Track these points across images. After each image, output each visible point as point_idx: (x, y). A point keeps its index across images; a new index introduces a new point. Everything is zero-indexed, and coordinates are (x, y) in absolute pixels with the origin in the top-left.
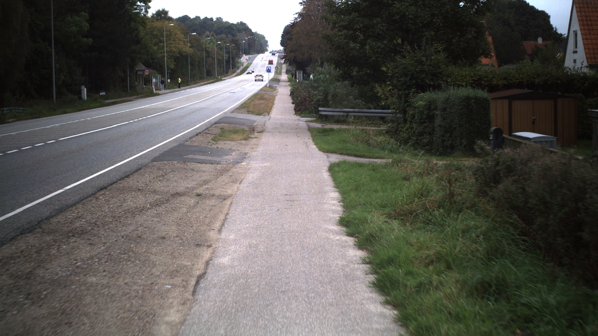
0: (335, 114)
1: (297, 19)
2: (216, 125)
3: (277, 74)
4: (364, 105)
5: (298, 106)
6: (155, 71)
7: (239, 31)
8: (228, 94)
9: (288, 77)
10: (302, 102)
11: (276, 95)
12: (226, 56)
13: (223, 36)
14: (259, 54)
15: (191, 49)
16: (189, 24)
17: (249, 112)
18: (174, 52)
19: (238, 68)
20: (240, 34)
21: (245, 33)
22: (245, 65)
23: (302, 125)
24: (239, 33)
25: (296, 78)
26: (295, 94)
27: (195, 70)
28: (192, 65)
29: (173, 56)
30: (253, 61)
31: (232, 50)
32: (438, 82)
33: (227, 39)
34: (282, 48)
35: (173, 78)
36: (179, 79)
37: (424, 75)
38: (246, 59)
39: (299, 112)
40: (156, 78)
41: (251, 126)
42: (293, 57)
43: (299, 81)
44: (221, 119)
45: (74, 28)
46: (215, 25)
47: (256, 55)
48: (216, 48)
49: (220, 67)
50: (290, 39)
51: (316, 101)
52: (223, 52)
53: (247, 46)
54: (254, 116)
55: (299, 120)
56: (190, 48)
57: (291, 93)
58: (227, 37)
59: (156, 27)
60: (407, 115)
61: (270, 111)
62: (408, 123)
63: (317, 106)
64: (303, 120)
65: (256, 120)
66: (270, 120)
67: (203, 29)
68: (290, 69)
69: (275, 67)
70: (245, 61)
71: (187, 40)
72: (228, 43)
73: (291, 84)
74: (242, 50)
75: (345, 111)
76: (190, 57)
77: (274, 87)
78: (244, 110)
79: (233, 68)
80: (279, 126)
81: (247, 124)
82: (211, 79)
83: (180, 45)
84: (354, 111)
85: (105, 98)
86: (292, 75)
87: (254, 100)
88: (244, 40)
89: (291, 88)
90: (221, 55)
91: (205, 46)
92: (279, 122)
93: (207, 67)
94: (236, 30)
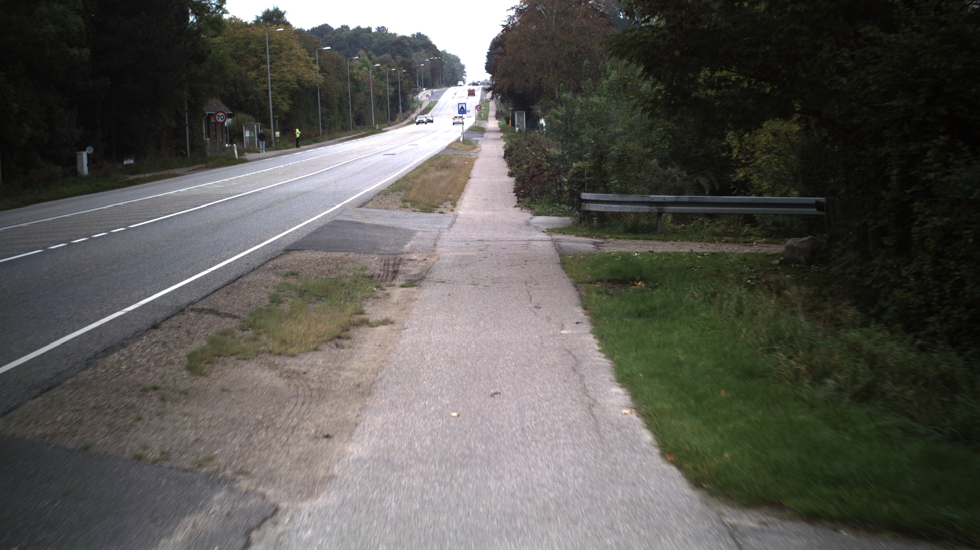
0: (627, 209)
1: (514, 19)
2: (282, 260)
3: (480, 120)
4: (687, 179)
5: (523, 184)
6: (250, 117)
7: (416, 48)
9: (499, 123)
10: (533, 176)
11: (476, 159)
12: (390, 90)
13: (387, 56)
14: (450, 87)
15: (320, 76)
16: (330, 38)
17: (406, 203)
18: (288, 82)
19: (413, 110)
20: (418, 53)
21: (426, 52)
22: (424, 106)
24: (416, 52)
25: (513, 125)
26: (513, 155)
27: (332, 114)
28: (325, 104)
29: (287, 89)
30: (439, 99)
31: (402, 79)
33: (393, 61)
34: (488, 76)
35: (287, 131)
36: (297, 130)
38: (427, 96)
39: (527, 200)
40: (252, 130)
41: (395, 255)
42: (508, 85)
43: (519, 129)
44: (316, 232)
45: (51, 26)
46: (376, 40)
47: (445, 89)
48: (372, 76)
49: (381, 109)
50: (501, 53)
52: (386, 82)
53: (429, 74)
55: (528, 224)
56: (319, 73)
57: (505, 151)
58: (393, 58)
60: (915, 229)
62: (921, 255)
63: (575, 187)
64: (542, 227)
65: (415, 229)
66: (451, 229)
67: (353, 46)
68: (504, 110)
69: (478, 104)
70: (424, 98)
71: (312, 59)
72: (393, 67)
73: (506, 135)
74: (420, 80)
75: (655, 200)
76: (320, 90)
77: (474, 143)
78: (396, 196)
79: (403, 111)
80: (474, 253)
81: (386, 246)
82: (362, 131)
83: (299, 68)
84: (679, 200)
85: (130, 170)
86: (507, 120)
87: (428, 169)
88: (423, 63)
89: (505, 143)
90: (381, 87)
91: (351, 71)
92: (475, 236)
93: (356, 109)
94: (410, 47)
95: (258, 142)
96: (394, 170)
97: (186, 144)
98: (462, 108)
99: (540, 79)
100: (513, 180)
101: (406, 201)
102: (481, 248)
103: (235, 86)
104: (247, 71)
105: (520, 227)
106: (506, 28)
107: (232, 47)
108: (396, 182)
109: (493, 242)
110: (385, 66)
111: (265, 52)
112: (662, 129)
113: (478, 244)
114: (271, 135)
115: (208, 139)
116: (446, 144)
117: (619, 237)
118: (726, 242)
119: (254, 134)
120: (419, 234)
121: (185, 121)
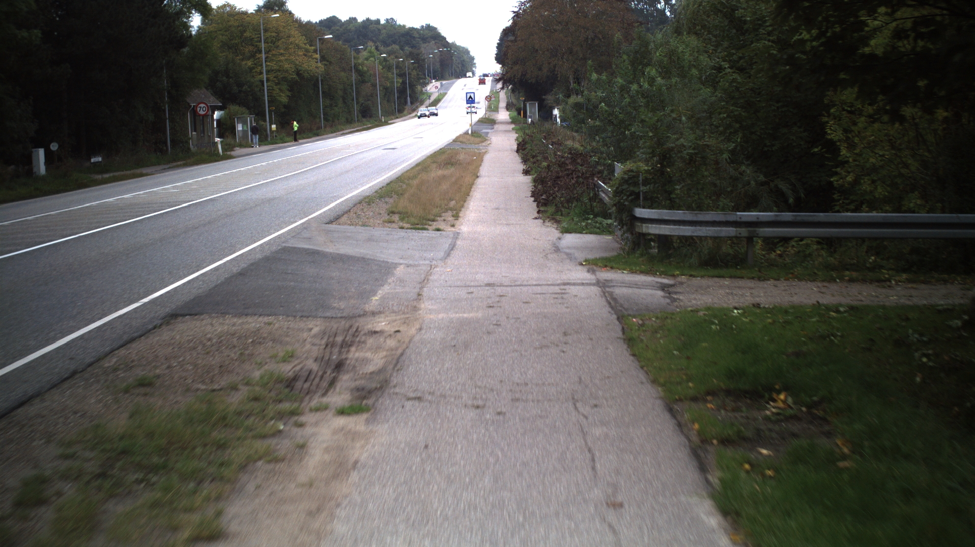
1: (525, 4)
3: (490, 111)
5: (544, 186)
6: (244, 109)
7: (425, 39)
9: (510, 114)
11: (486, 153)
12: (397, 82)
13: (394, 46)
14: (459, 78)
16: (338, 30)
17: (393, 215)
18: (286, 72)
19: (422, 102)
20: (427, 44)
21: (435, 43)
22: (433, 98)
24: (425, 43)
25: (525, 116)
26: (528, 149)
27: (334, 106)
28: (328, 95)
29: (284, 79)
30: (449, 90)
31: (410, 70)
33: (401, 52)
34: (498, 67)
35: (284, 124)
36: (295, 123)
38: (436, 87)
40: (244, 123)
43: (532, 121)
46: (384, 31)
47: (455, 80)
48: (377, 66)
49: (388, 101)
52: (393, 74)
53: (438, 65)
55: (557, 249)
57: (518, 145)
58: (401, 49)
59: (250, 23)
61: (462, 206)
63: (626, 200)
64: (576, 255)
65: (397, 261)
66: (449, 261)
67: (361, 38)
68: (514, 101)
69: (488, 94)
70: (434, 90)
71: (313, 48)
72: (401, 58)
73: (518, 127)
74: (429, 72)
75: (744, 219)
76: (322, 80)
77: (483, 135)
78: (382, 207)
79: (412, 103)
80: (480, 315)
82: (368, 123)
83: (297, 58)
84: (779, 219)
85: (100, 169)
86: (519, 112)
88: (431, 53)
89: (517, 135)
90: (387, 78)
91: (356, 62)
92: (481, 276)
93: (361, 101)
94: (419, 38)
95: (251, 135)
96: (389, 168)
97: (166, 139)
98: (470, 97)
99: (555, 67)
100: (528, 179)
101: (393, 213)
102: (490, 301)
103: (228, 77)
104: (243, 60)
105: (546, 256)
106: (517, 15)
107: (227, 36)
108: (388, 184)
109: (509, 289)
110: (393, 57)
111: (260, 41)
112: (725, 115)
113: (488, 291)
114: (267, 128)
115: (194, 133)
116: (453, 136)
117: (693, 273)
118: (852, 280)
119: (247, 128)
120: (400, 271)
121: (165, 114)
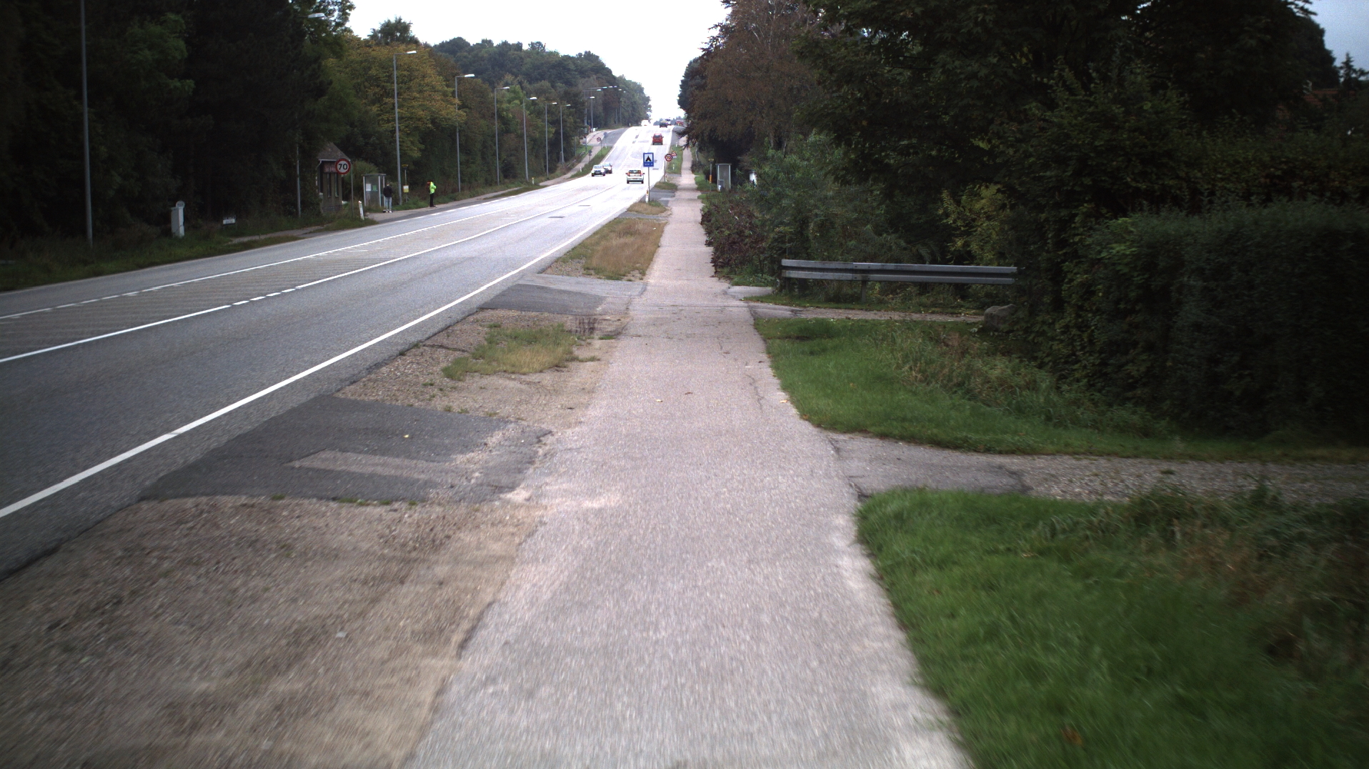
0: (829, 276)
1: (717, 40)
2: (480, 316)
3: (670, 173)
4: (905, 249)
5: (723, 253)
6: (372, 166)
7: (583, 73)
8: (545, 221)
9: (695, 178)
10: (734, 243)
11: (666, 224)
12: (549, 131)
13: (545, 84)
14: (629, 126)
15: (461, 112)
16: (465, 57)
17: (589, 270)
18: (419, 120)
19: (579, 159)
20: (585, 79)
21: (598, 78)
22: (594, 153)
23: (735, 310)
24: (583, 77)
25: (715, 181)
26: (713, 219)
27: (473, 163)
28: (466, 150)
29: (416, 128)
30: (615, 143)
31: (565, 117)
32: (1160, 182)
33: (553, 90)
34: (682, 113)
35: (418, 183)
36: (432, 184)
37: (1120, 159)
38: (599, 139)
39: (726, 270)
40: (374, 183)
41: (589, 316)
42: (709, 129)
43: (722, 188)
44: (503, 294)
45: (147, 52)
46: (528, 60)
47: (622, 129)
48: (526, 113)
49: (536, 156)
50: (701, 87)
51: (775, 240)
52: (543, 121)
53: (600, 109)
54: (602, 281)
55: (725, 293)
56: (459, 109)
57: (703, 216)
58: (553, 86)
59: (375, 58)
60: (1065, 287)
61: (647, 267)
62: (1069, 310)
63: (776, 254)
64: (739, 296)
65: (604, 294)
66: (643, 296)
67: (497, 69)
68: (703, 161)
69: (667, 152)
70: (595, 142)
71: (451, 89)
72: (554, 100)
73: (704, 195)
74: (589, 118)
75: (859, 268)
76: (460, 131)
77: (662, 204)
78: (576, 264)
79: (566, 160)
80: (668, 316)
81: (577, 308)
83: (433, 103)
85: (232, 231)
86: (707, 174)
87: (608, 235)
88: (593, 93)
89: (703, 205)
90: (537, 127)
91: (498, 106)
92: (668, 302)
93: (504, 156)
94: (575, 71)
95: (382, 198)
97: (296, 199)
98: (648, 158)
102: (674, 312)
103: (353, 125)
104: (366, 105)
105: (717, 295)
106: (707, 52)
107: (347, 73)
109: (687, 307)
110: (543, 99)
111: (390, 81)
113: (672, 308)
115: (321, 194)
116: (628, 204)
117: (819, 306)
118: (933, 312)
